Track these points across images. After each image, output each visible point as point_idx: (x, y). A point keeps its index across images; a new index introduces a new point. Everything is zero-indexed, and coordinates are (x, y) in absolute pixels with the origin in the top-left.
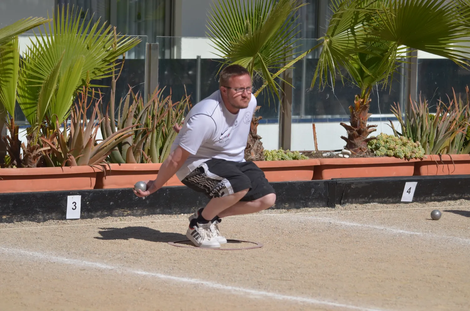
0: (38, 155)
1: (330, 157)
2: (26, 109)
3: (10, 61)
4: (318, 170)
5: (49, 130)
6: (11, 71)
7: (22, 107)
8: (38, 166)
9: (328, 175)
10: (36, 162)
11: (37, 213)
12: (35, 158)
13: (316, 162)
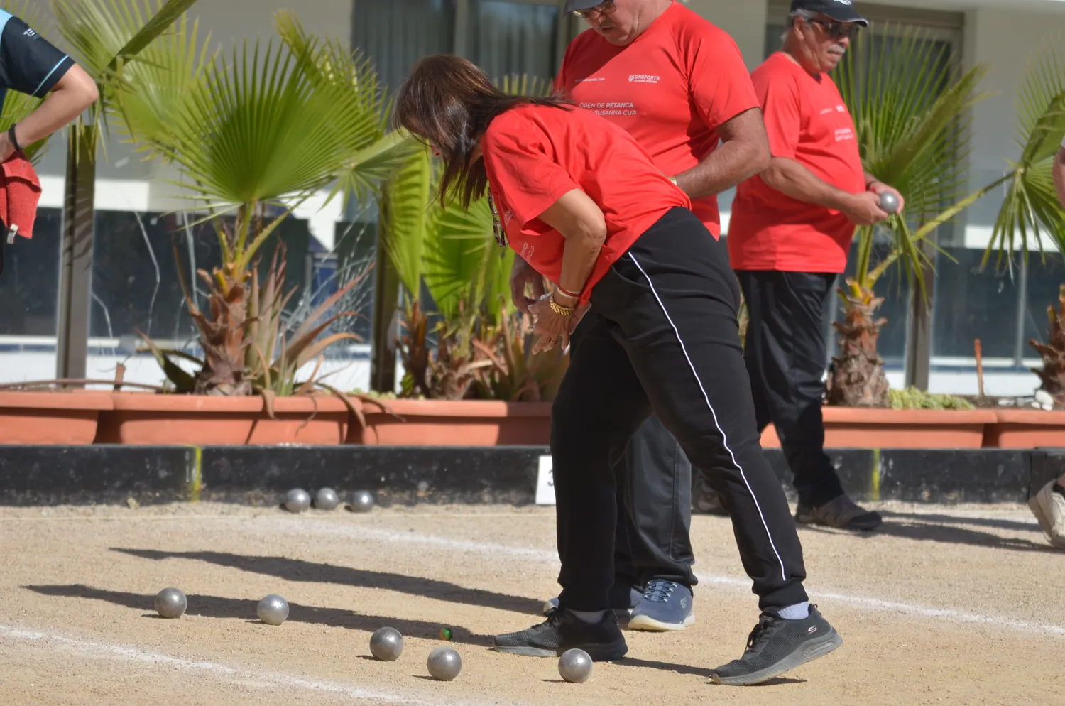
0: (467, 376)
1: (1015, 406)
2: (437, 285)
3: (415, 191)
4: (991, 432)
5: (486, 327)
6: (414, 212)
7: (429, 281)
8: (466, 397)
9: (1009, 442)
10: (463, 390)
11: (482, 487)
12: (461, 381)
13: (990, 416)
